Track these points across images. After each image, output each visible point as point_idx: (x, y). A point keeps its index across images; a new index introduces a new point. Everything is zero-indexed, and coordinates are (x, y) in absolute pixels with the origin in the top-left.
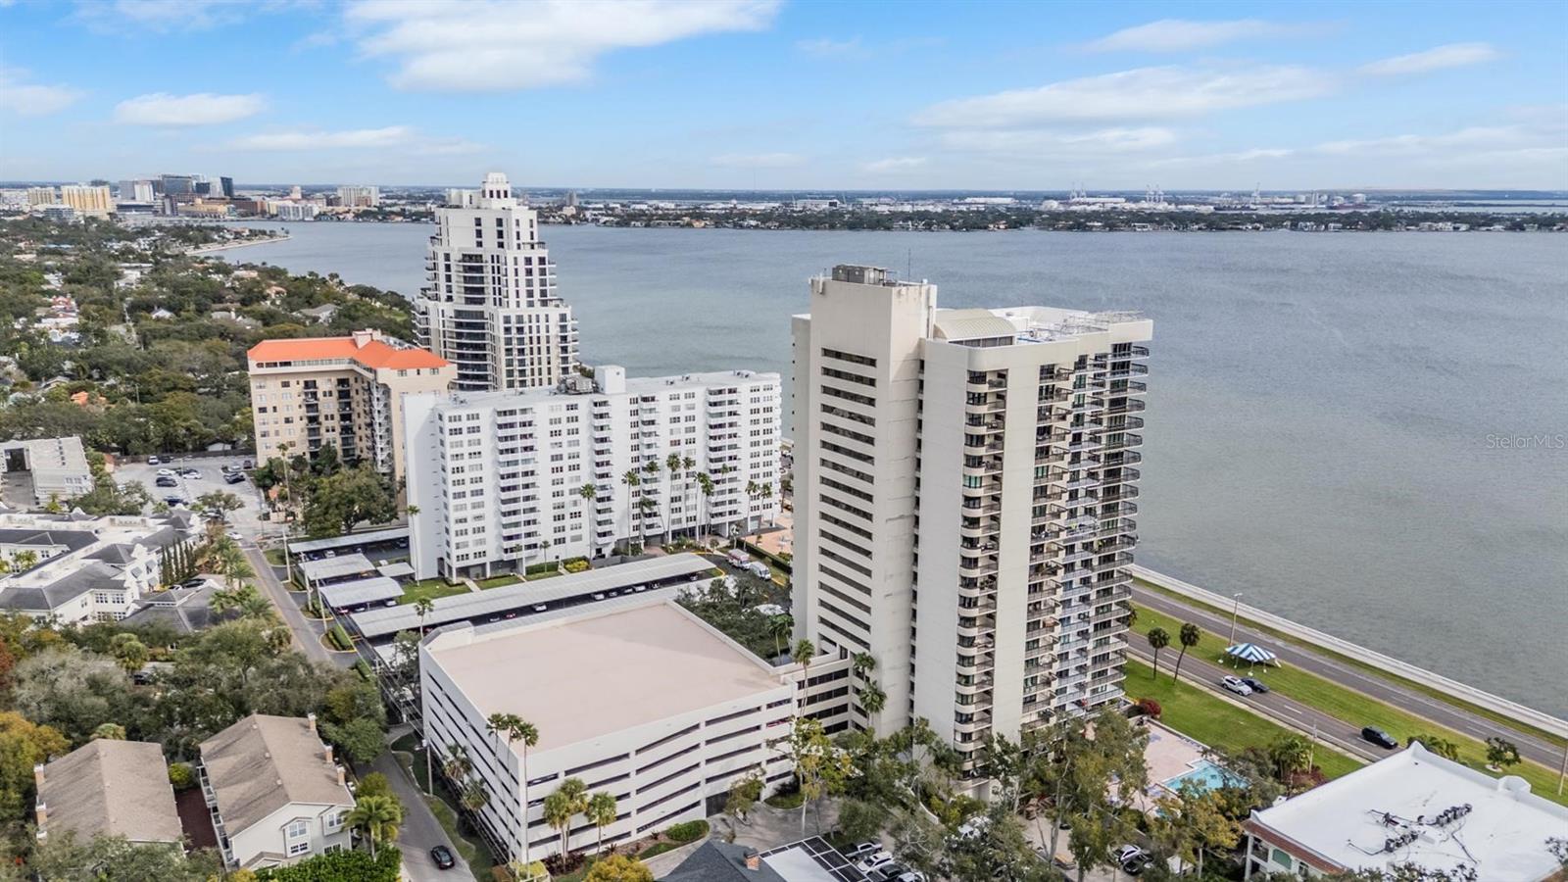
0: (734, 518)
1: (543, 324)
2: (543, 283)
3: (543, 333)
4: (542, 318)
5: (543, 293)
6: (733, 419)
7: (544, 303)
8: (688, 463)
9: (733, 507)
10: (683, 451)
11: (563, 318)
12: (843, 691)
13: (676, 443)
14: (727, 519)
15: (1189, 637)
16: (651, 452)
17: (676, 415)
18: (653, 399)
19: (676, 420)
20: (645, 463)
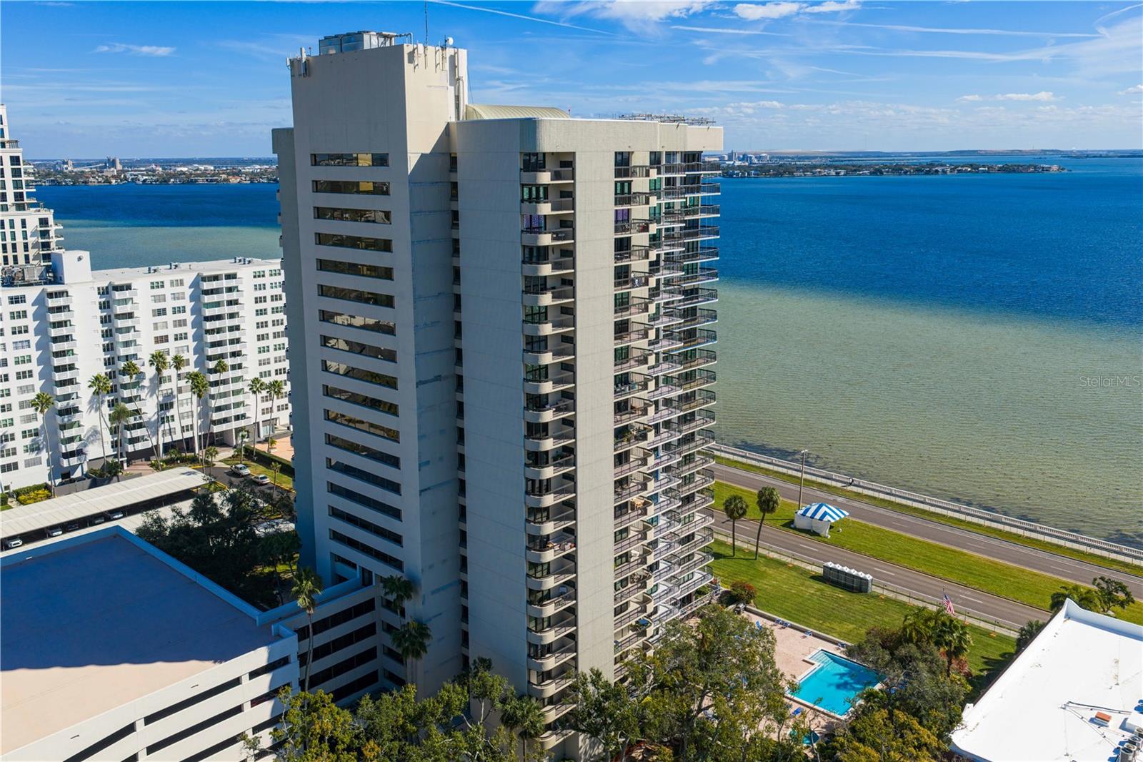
0: (242, 423)
1: (18, 229)
2: (17, 185)
3: (19, 240)
4: (18, 224)
5: (19, 196)
6: (234, 309)
7: (20, 207)
8: (178, 362)
9: (240, 411)
10: (172, 347)
11: (44, 222)
12: (369, 631)
13: (164, 339)
14: (234, 425)
15: (767, 502)
16: (130, 351)
17: (160, 306)
18: (128, 287)
19: (161, 312)
20: (122, 364)
